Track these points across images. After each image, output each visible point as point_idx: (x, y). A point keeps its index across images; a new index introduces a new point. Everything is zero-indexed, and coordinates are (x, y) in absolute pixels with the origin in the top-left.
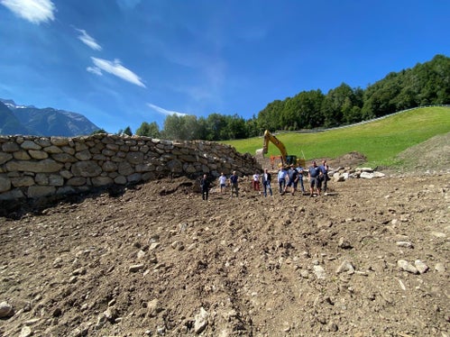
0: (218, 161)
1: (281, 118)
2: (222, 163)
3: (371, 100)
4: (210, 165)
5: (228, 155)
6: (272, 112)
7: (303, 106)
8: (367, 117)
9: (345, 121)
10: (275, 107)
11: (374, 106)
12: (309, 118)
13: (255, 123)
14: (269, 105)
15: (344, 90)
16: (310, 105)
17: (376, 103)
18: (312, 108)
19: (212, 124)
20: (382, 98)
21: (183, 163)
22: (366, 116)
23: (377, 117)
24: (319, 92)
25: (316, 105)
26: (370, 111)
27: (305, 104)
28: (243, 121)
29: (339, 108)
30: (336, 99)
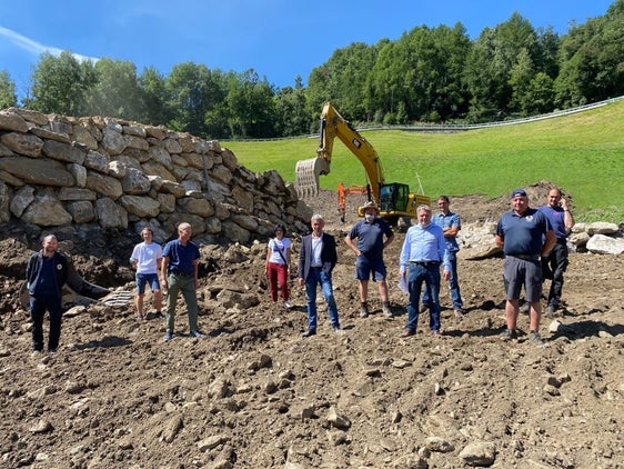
0: (164, 190)
1: (365, 90)
2: (180, 198)
3: (577, 59)
4: (130, 200)
5: (211, 173)
6: (346, 72)
7: (420, 64)
8: (565, 102)
9: (517, 108)
10: (352, 61)
11: (584, 76)
12: (434, 95)
13: (301, 98)
14: (339, 54)
15: (518, 30)
16: (438, 61)
17: (589, 69)
18: (443, 71)
19: (183, 91)
20: (602, 56)
21: (14, 189)
22: (564, 99)
23: (589, 102)
24: (460, 29)
25: (452, 62)
26: (575, 87)
27: (425, 58)
28: (269, 92)
29: (505, 76)
30: (497, 52)
